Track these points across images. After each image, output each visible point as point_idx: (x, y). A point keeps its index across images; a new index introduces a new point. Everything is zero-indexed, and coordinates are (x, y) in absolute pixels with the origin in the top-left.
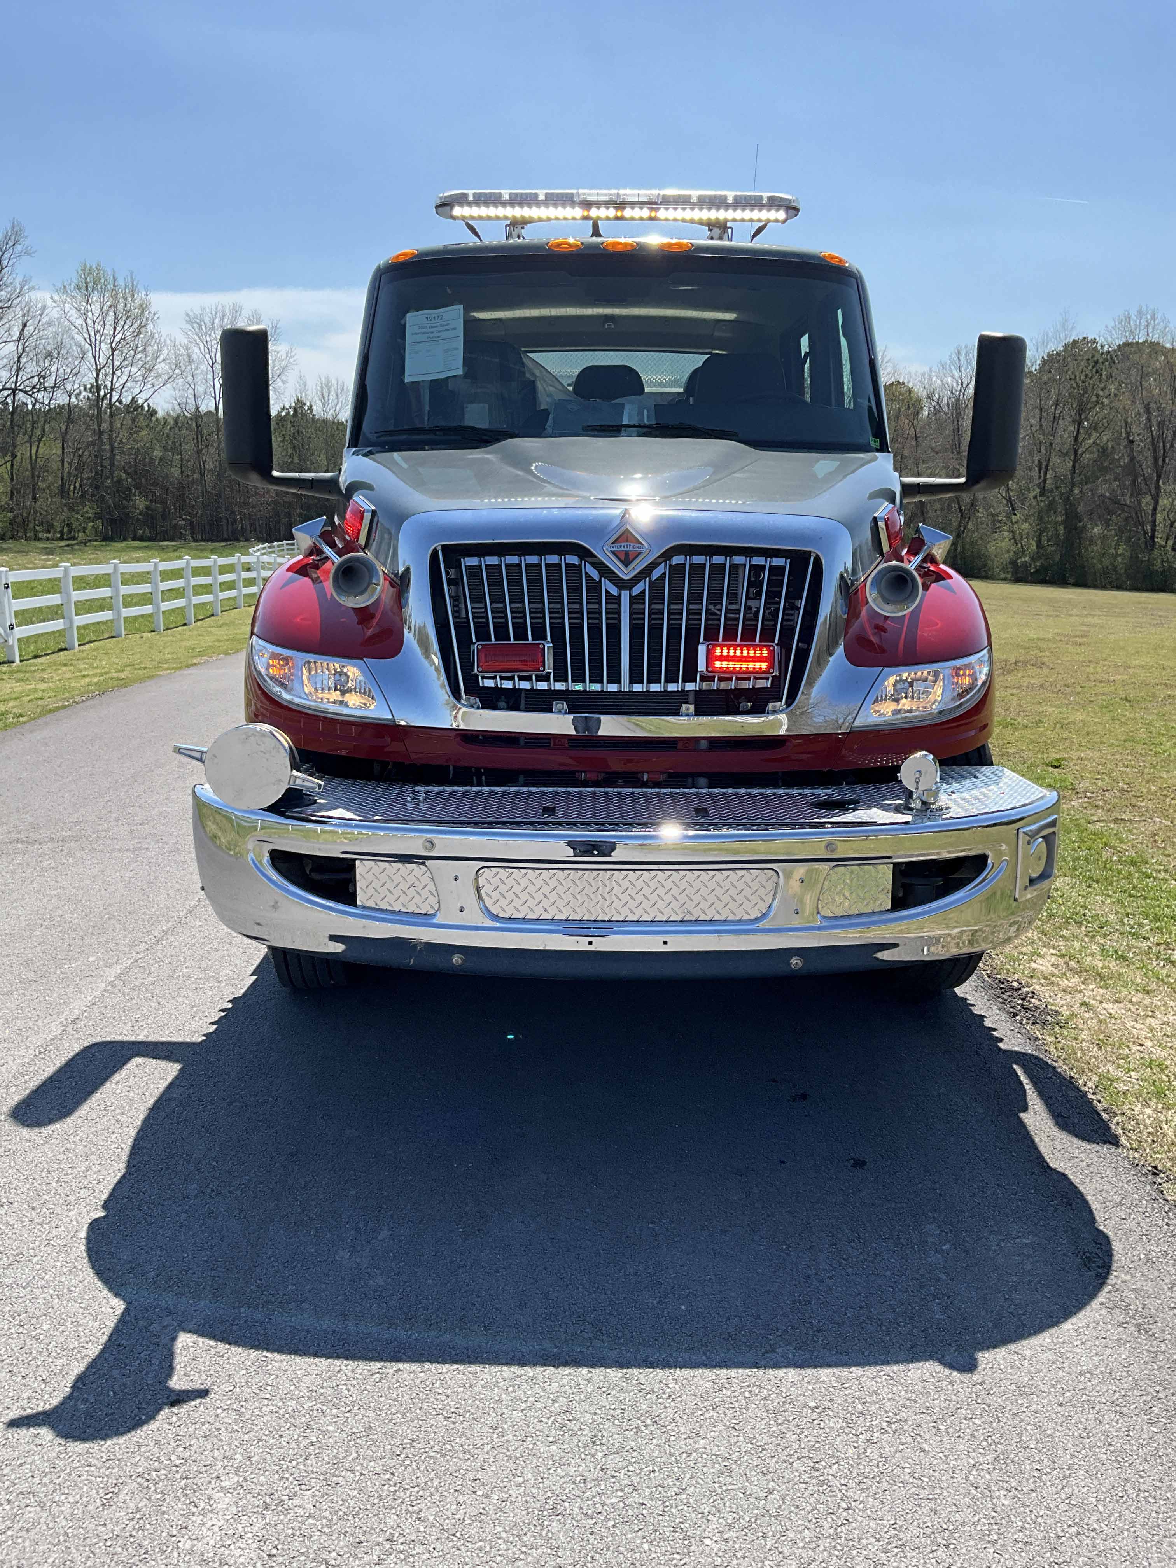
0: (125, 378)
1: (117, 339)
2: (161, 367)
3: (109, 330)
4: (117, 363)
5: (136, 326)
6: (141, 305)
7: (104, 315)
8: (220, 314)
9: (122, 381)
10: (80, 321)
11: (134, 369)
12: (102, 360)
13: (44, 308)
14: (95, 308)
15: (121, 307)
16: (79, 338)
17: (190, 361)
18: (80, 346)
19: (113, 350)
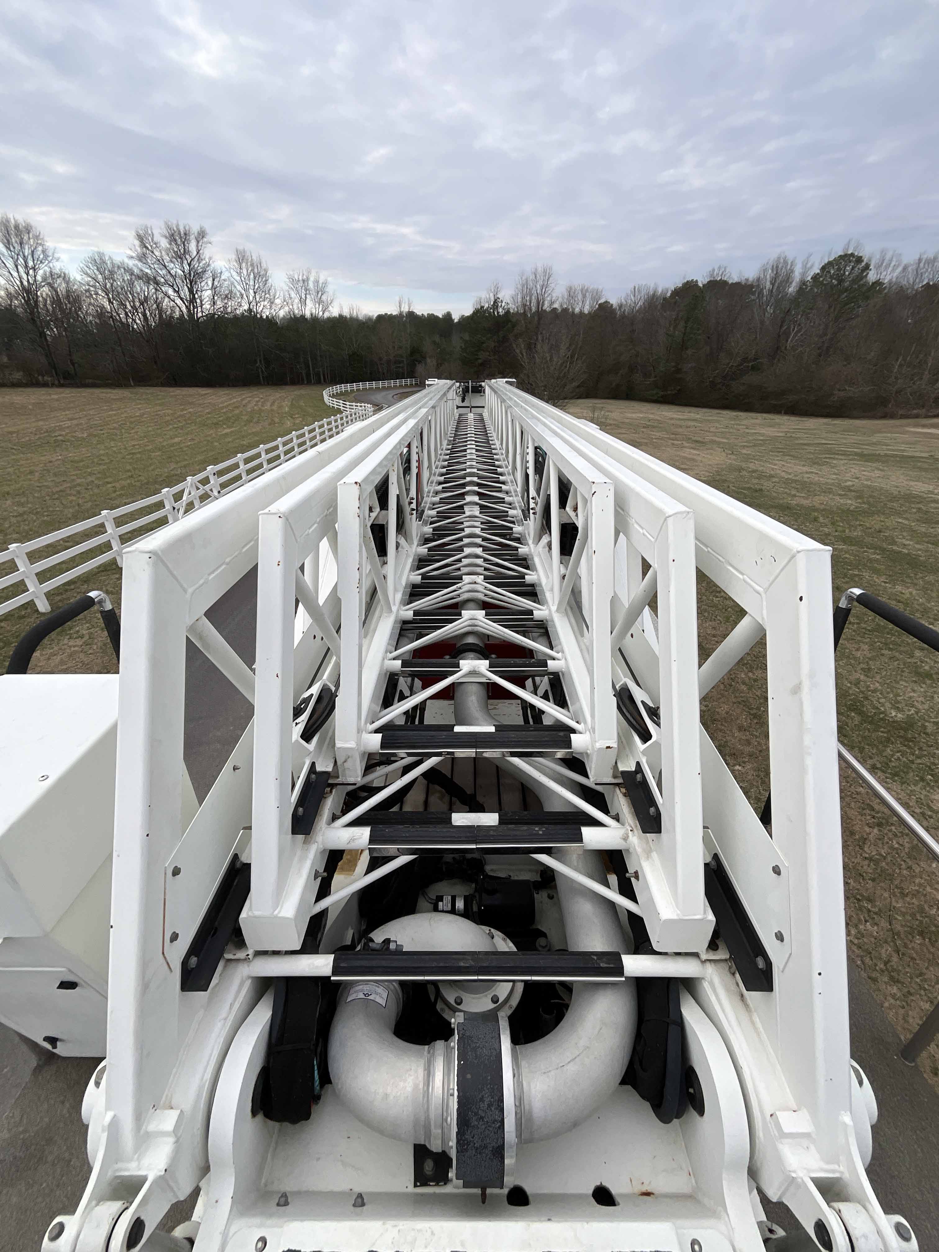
0: (262, 307)
1: (256, 287)
2: (278, 301)
3: (252, 283)
4: (258, 300)
5: (264, 279)
6: (265, 270)
7: (249, 275)
8: (301, 274)
9: (261, 309)
10: (238, 278)
11: (266, 303)
12: (251, 298)
13: (221, 273)
14: (245, 272)
15: (256, 271)
16: (239, 288)
17: (291, 298)
18: (239, 291)
19: (255, 293)
